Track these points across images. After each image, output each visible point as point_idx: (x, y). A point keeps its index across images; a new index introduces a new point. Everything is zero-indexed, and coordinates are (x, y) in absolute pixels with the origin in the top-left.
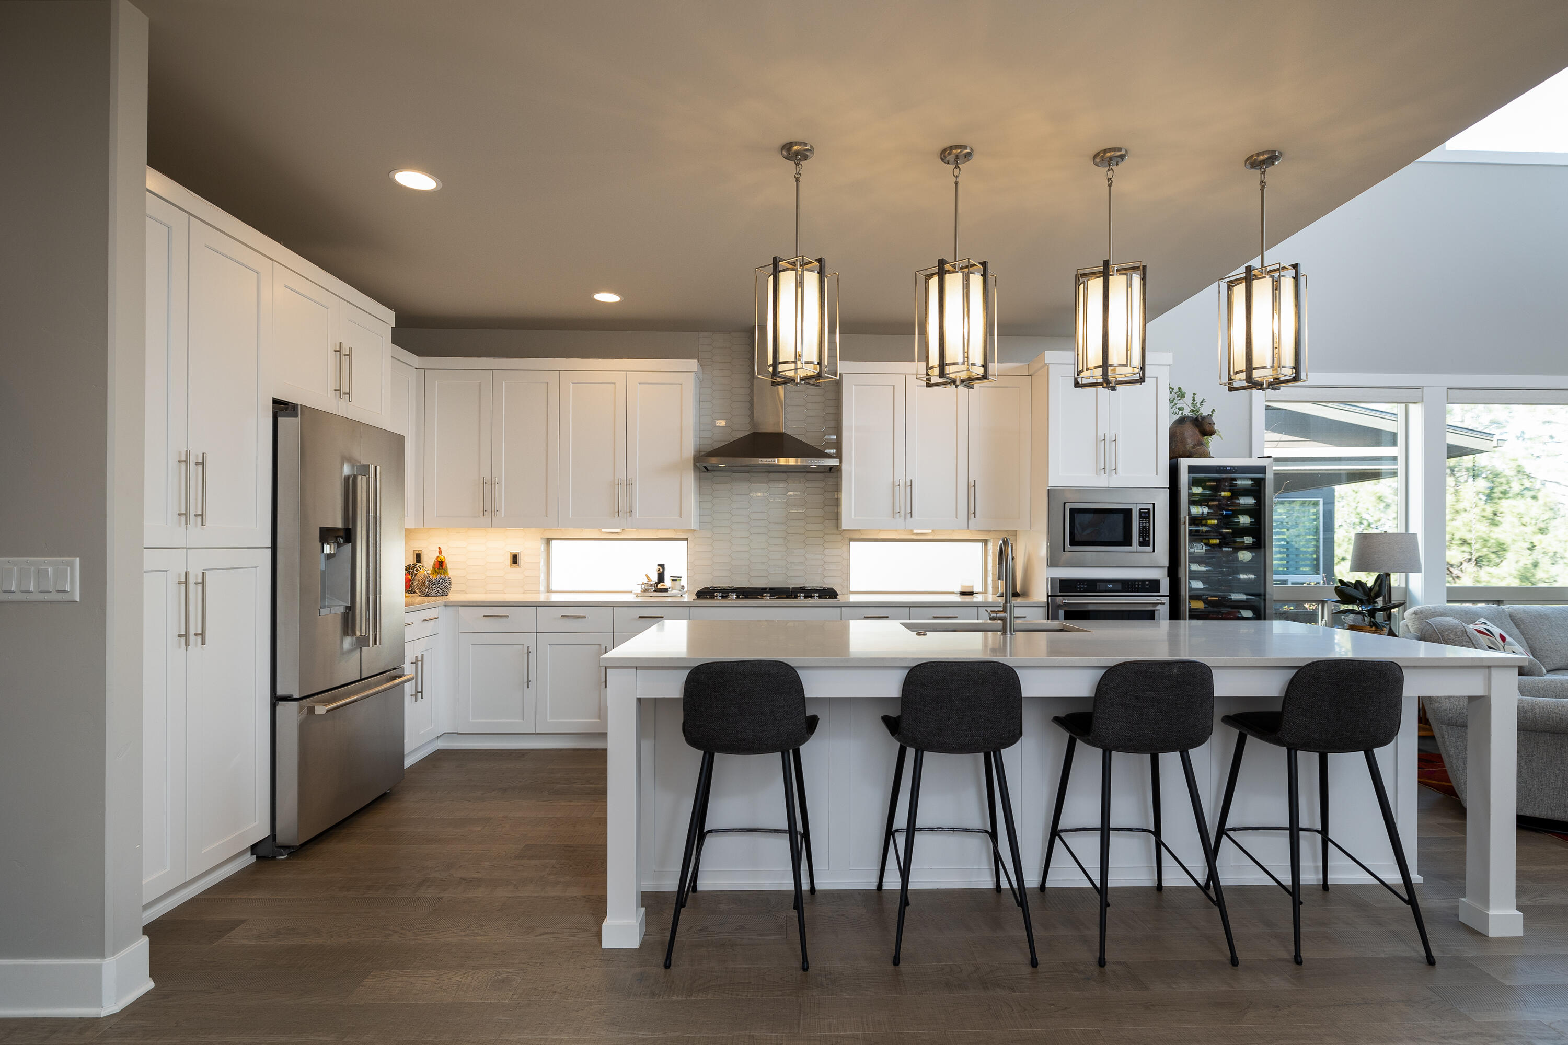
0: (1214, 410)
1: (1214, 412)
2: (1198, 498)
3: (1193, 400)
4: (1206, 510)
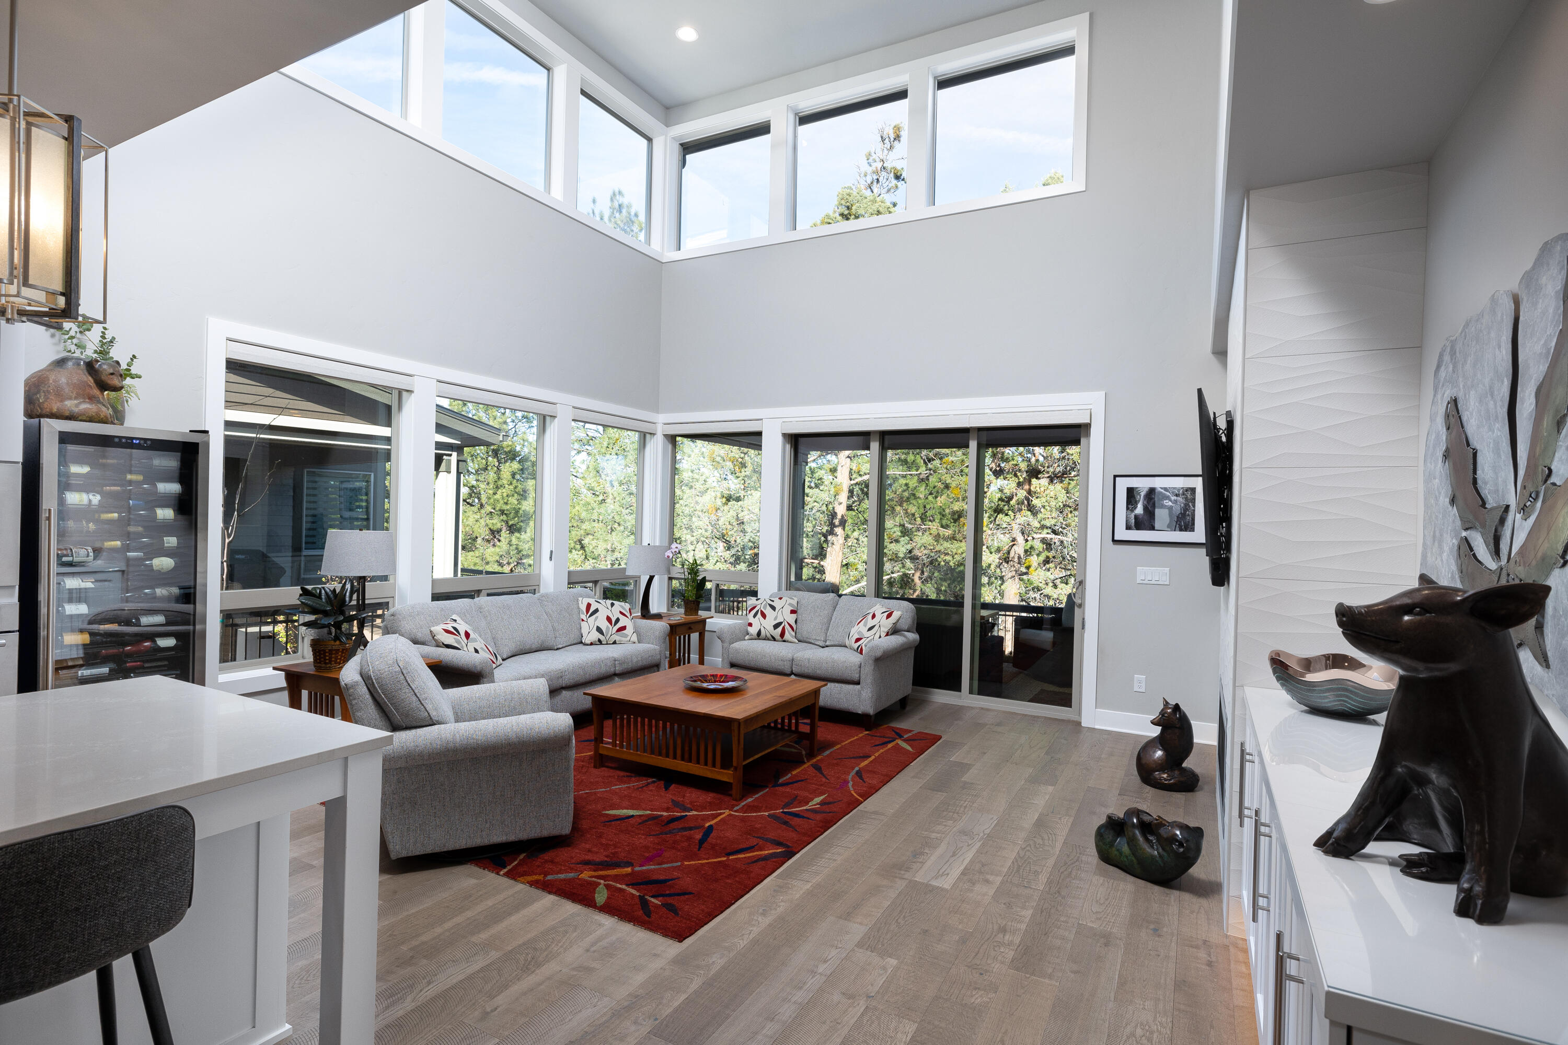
0: (134, 356)
1: (135, 360)
2: (82, 481)
3: (101, 337)
4: (96, 499)
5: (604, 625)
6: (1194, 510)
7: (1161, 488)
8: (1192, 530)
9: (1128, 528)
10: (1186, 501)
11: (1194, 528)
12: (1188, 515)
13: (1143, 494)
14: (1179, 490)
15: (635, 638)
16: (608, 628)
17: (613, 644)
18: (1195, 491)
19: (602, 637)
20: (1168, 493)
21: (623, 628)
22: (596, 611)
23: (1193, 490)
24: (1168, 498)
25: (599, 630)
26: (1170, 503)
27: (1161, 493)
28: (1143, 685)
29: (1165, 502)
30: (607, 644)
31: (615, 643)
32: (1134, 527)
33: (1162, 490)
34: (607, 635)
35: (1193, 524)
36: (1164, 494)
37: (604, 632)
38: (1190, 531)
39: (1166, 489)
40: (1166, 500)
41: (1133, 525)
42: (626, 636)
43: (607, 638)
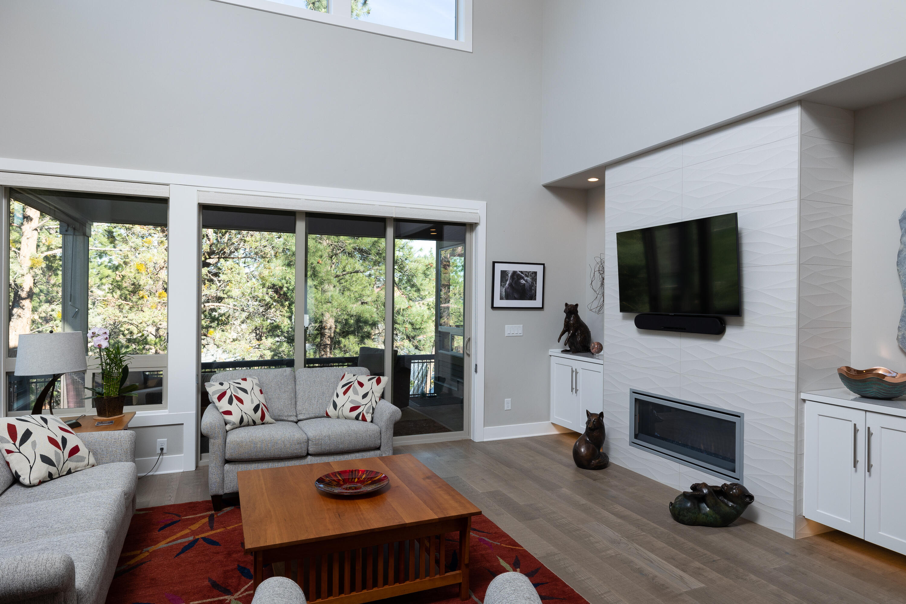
5: (50, 451)
6: (536, 286)
7: (520, 271)
8: (535, 299)
9: (501, 298)
10: (532, 280)
11: (536, 298)
12: (533, 290)
13: (509, 275)
14: (528, 273)
15: (92, 460)
16: (56, 454)
17: (66, 474)
18: (537, 274)
19: (53, 470)
20: (523, 275)
21: (75, 450)
22: (28, 434)
23: (535, 273)
24: (523, 278)
25: (45, 459)
26: (524, 282)
27: (519, 274)
28: (510, 405)
29: (521, 281)
30: (60, 477)
31: (69, 472)
32: (504, 298)
33: (520, 273)
34: (59, 465)
35: (536, 295)
36: (521, 275)
37: (54, 460)
38: (534, 300)
39: (522, 272)
40: (522, 279)
41: (504, 296)
42: (82, 459)
43: (60, 469)
